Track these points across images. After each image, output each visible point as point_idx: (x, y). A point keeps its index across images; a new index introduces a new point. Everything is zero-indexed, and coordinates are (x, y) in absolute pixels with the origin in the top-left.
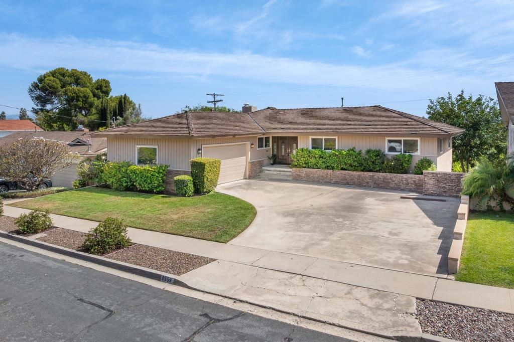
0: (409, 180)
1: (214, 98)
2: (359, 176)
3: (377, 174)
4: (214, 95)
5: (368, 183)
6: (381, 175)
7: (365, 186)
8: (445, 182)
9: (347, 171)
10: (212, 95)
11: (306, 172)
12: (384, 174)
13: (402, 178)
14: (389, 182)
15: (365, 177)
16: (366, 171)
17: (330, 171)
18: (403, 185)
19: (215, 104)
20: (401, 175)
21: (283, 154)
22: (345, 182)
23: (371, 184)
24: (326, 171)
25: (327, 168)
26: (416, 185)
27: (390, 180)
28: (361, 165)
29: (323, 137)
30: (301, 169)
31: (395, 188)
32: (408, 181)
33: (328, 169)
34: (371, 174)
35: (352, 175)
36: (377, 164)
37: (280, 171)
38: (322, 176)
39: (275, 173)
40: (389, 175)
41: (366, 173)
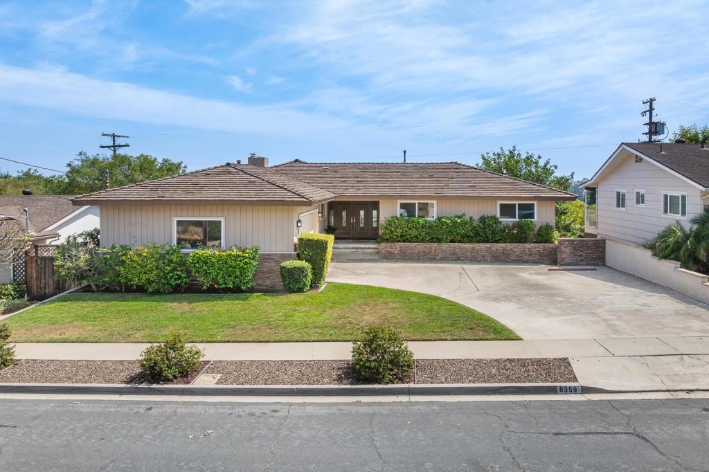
0: (533, 250)
1: (114, 141)
2: (473, 249)
3: (495, 245)
4: (114, 136)
5: (484, 256)
6: (501, 245)
7: (480, 261)
8: (582, 249)
9: (457, 244)
10: (111, 136)
11: (401, 247)
12: (504, 245)
13: (525, 248)
14: (509, 254)
15: (481, 250)
16: (483, 242)
17: (435, 245)
18: (525, 257)
19: (115, 151)
20: (524, 245)
21: (344, 224)
22: (454, 257)
23: (488, 258)
24: (429, 245)
25: (432, 240)
26: (539, 256)
27: (510, 252)
28: (477, 234)
29: (416, 202)
30: (392, 244)
31: (517, 260)
32: (531, 251)
33: (432, 242)
34: (488, 245)
35: (464, 248)
36: (497, 234)
37: (357, 248)
38: (424, 252)
39: (349, 251)
40: (509, 246)
41: (481, 245)
